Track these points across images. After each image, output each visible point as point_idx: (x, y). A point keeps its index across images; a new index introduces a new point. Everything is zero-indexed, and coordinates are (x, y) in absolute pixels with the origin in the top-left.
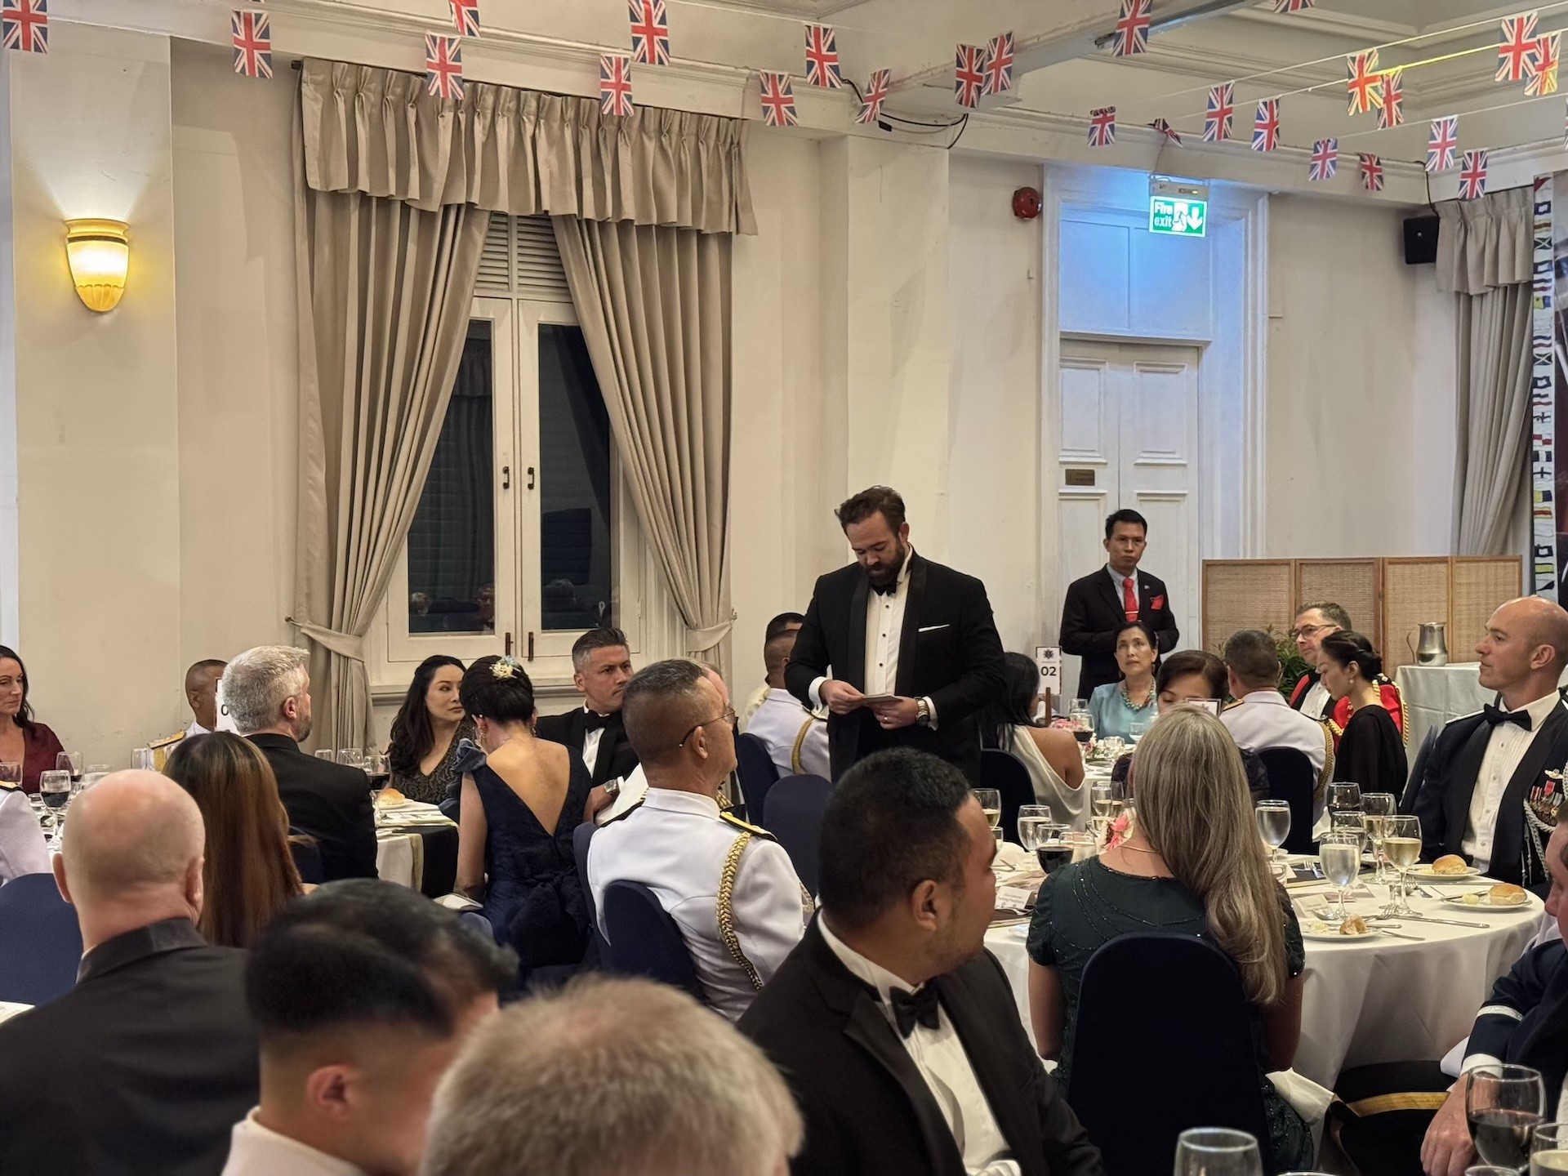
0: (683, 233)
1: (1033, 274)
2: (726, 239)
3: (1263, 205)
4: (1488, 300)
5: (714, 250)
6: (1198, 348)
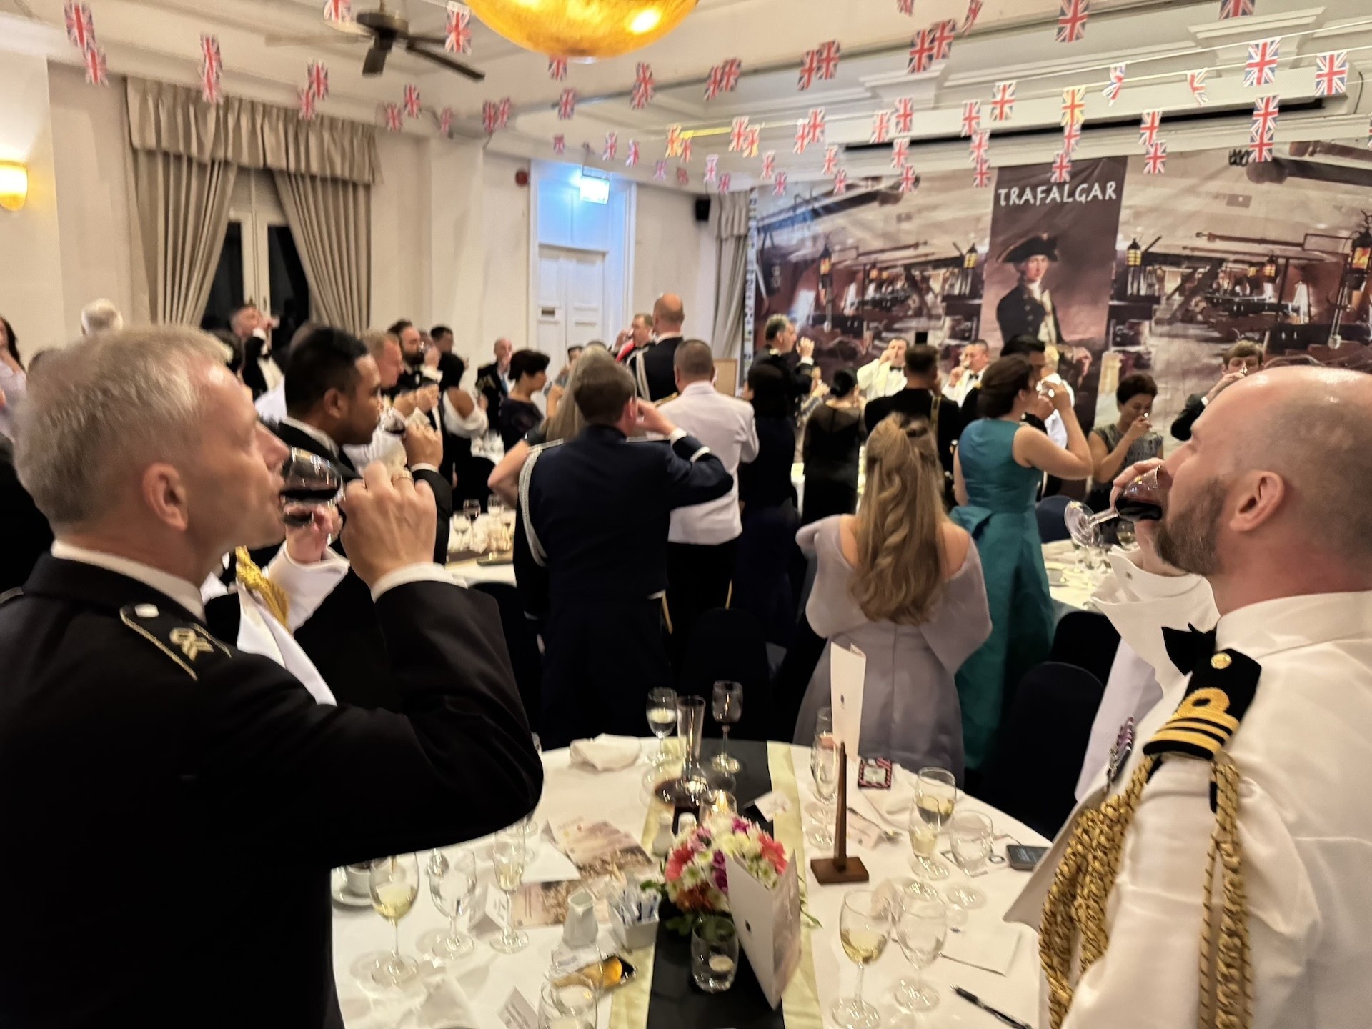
0: (345, 183)
1: (526, 214)
2: (368, 187)
3: (634, 188)
4: (729, 242)
5: (361, 193)
6: (603, 254)
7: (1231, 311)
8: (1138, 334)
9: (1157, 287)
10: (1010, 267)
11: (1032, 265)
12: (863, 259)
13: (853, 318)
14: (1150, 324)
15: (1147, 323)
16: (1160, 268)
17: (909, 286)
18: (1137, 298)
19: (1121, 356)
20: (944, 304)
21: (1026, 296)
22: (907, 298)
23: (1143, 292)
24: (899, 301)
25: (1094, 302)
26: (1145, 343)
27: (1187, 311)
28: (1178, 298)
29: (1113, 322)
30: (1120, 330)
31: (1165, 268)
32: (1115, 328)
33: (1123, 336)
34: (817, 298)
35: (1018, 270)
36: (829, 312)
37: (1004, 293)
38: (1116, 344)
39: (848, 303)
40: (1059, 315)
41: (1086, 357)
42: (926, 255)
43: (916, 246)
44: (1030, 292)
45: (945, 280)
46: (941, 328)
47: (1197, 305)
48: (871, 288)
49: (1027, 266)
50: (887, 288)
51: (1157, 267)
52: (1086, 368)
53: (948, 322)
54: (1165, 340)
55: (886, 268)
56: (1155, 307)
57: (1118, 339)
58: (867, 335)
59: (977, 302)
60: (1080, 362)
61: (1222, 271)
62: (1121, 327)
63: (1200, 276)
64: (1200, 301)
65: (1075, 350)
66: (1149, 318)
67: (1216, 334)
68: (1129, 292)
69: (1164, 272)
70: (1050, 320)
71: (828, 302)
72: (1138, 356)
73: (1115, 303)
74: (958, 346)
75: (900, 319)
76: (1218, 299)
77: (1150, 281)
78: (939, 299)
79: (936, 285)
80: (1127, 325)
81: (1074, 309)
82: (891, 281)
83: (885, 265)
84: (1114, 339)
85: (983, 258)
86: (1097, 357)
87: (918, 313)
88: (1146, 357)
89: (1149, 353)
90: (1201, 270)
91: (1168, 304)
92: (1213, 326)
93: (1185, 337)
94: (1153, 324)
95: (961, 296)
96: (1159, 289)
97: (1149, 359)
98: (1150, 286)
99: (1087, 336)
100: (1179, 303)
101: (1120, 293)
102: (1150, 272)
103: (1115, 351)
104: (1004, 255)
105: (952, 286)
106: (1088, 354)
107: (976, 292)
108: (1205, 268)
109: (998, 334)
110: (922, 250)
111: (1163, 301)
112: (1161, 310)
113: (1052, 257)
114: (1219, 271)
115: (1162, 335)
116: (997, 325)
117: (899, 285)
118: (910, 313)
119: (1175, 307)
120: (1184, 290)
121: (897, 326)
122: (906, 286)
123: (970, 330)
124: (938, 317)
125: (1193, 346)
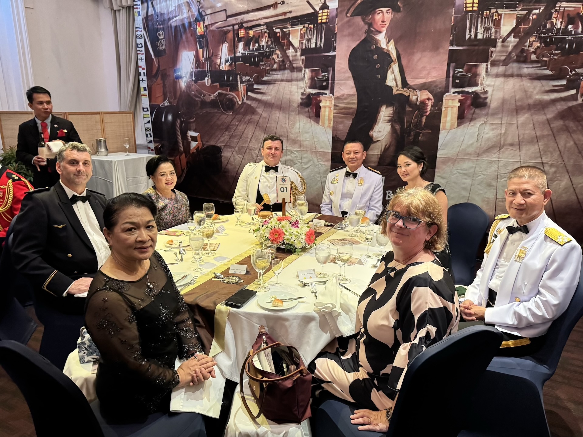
4: (121, 12)
7: (563, 49)
8: (476, 75)
9: (493, 30)
10: (358, 20)
11: (378, 17)
12: (232, 20)
13: (228, 73)
14: (487, 65)
15: (484, 65)
16: (497, 12)
17: (272, 43)
18: (475, 41)
19: (459, 97)
20: (303, 57)
21: (373, 47)
22: (272, 53)
23: (480, 36)
24: (265, 56)
25: (436, 48)
26: (482, 84)
27: (522, 51)
28: (513, 41)
29: (453, 65)
30: (459, 72)
31: (500, 11)
32: (454, 71)
33: (462, 78)
34: (197, 57)
35: (366, 23)
36: (207, 68)
37: (354, 45)
38: (455, 86)
39: (223, 60)
40: (404, 62)
41: (429, 99)
42: (285, 14)
43: (275, 6)
44: (376, 42)
45: (302, 36)
46: (302, 79)
47: (531, 45)
48: (241, 45)
49: (373, 18)
50: (254, 46)
51: (493, 11)
52: (429, 108)
53: (308, 73)
54: (501, 80)
55: (251, 28)
56: (493, 49)
57: (457, 81)
58: (241, 87)
59: (331, 53)
60: (423, 103)
61: (556, 11)
62: (460, 70)
63: (535, 17)
64: (534, 41)
65: (419, 93)
66: (486, 61)
67: (548, 72)
68: (467, 37)
69: (500, 15)
70: (395, 67)
71: (206, 60)
72: (476, 95)
73: (455, 48)
74: (319, 94)
75: (268, 73)
76: (551, 38)
77: (486, 25)
78: (299, 53)
79: (295, 40)
80: (465, 68)
81: (417, 56)
82: (257, 40)
83: (250, 24)
84: (454, 81)
85: (334, 14)
86: (439, 98)
87: (282, 67)
88: (483, 96)
89: (486, 92)
90: (536, 11)
91: (503, 46)
92: (545, 65)
93: (520, 76)
94: (489, 66)
95: (317, 50)
96: (496, 32)
97: (486, 98)
98: (487, 29)
99: (430, 80)
100: (515, 44)
101: (459, 38)
102: (487, 17)
103: (454, 93)
104: (352, 10)
105: (309, 40)
106: (431, 96)
107: (330, 45)
108: (540, 9)
109: (351, 82)
110: (281, 9)
111: (499, 44)
112: (497, 53)
113: (395, 9)
114: (553, 11)
115: (497, 76)
116: (349, 74)
117: (264, 43)
118: (275, 66)
119: (510, 49)
120: (519, 32)
121: (265, 78)
122: (270, 43)
123: (327, 80)
124: (299, 70)
125: (527, 84)
